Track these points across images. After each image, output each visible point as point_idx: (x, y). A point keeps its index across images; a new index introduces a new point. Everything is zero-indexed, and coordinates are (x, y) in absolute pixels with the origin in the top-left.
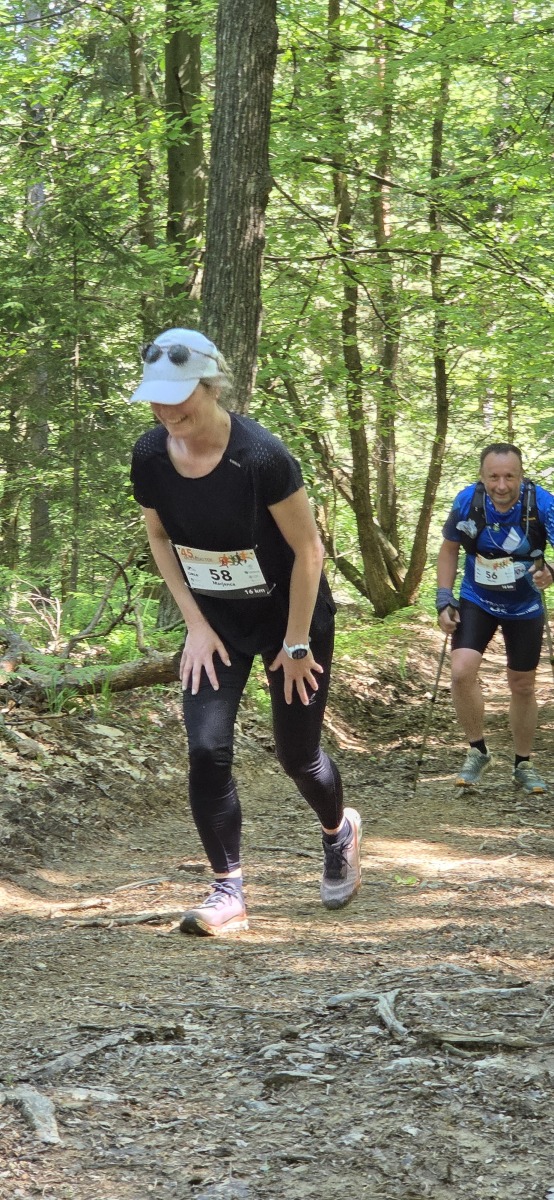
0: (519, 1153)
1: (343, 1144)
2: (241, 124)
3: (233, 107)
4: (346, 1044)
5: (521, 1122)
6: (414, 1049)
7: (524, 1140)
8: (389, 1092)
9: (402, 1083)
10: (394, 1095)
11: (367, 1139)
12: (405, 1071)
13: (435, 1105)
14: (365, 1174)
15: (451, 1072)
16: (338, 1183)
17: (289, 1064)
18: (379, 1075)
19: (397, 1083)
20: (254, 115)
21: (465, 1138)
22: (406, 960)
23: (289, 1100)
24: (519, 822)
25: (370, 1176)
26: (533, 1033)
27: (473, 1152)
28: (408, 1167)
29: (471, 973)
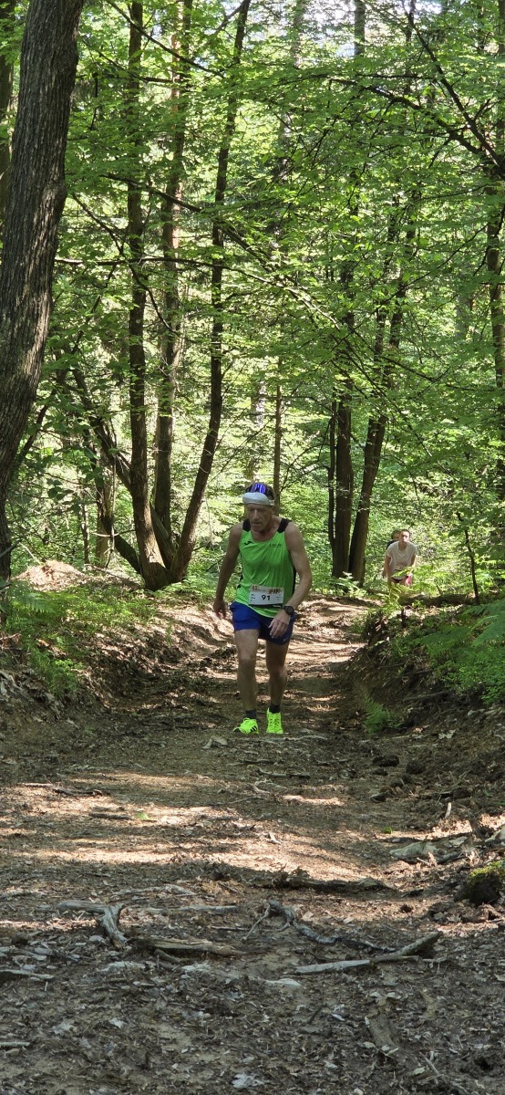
0: (213, 1044)
1: (53, 1033)
2: (40, 136)
3: (34, 121)
4: (70, 950)
5: (218, 1019)
6: (130, 954)
7: (219, 1034)
8: (101, 990)
9: (113, 983)
10: (105, 993)
11: (75, 1029)
12: (119, 973)
13: (141, 1002)
14: (70, 1060)
15: (160, 975)
16: (44, 1065)
17: (15, 964)
18: (95, 975)
19: (110, 982)
20: (52, 129)
21: (165, 1030)
22: (138, 882)
23: (10, 996)
24: (259, 771)
25: (74, 1061)
26: (239, 944)
27: (171, 1043)
28: (110, 1054)
29: (193, 893)
